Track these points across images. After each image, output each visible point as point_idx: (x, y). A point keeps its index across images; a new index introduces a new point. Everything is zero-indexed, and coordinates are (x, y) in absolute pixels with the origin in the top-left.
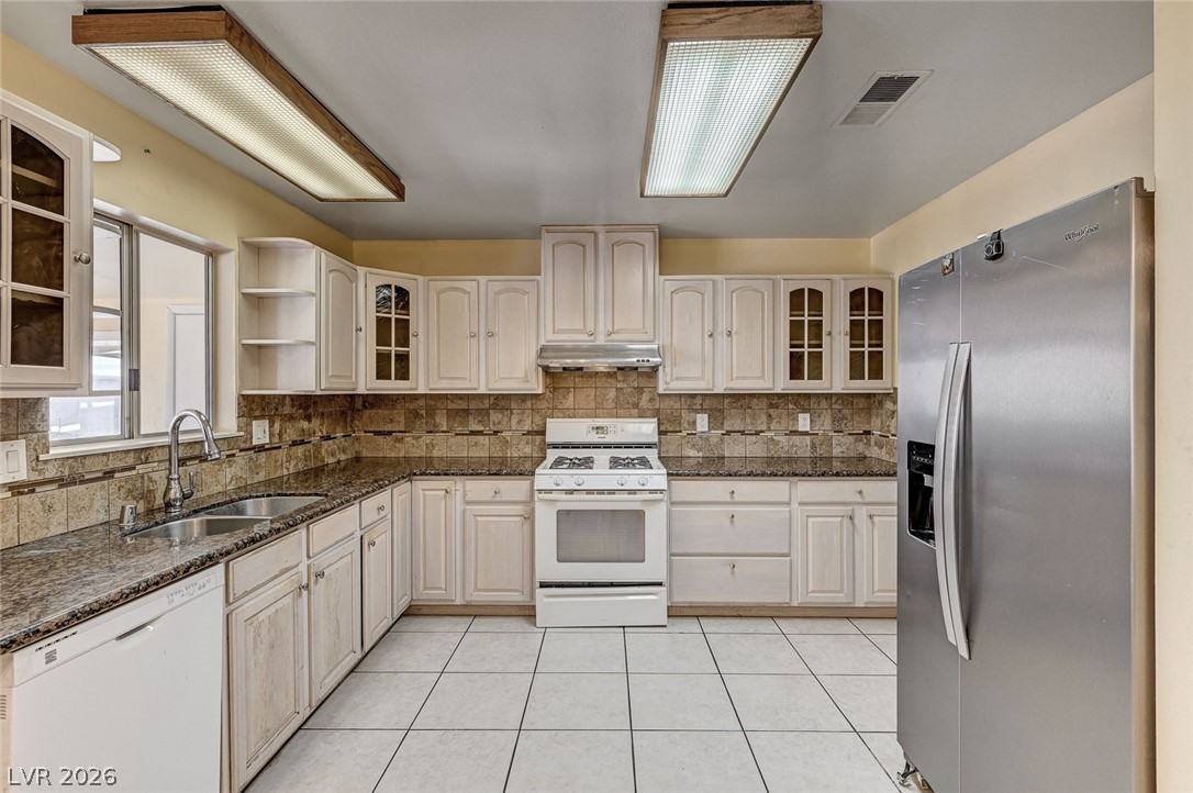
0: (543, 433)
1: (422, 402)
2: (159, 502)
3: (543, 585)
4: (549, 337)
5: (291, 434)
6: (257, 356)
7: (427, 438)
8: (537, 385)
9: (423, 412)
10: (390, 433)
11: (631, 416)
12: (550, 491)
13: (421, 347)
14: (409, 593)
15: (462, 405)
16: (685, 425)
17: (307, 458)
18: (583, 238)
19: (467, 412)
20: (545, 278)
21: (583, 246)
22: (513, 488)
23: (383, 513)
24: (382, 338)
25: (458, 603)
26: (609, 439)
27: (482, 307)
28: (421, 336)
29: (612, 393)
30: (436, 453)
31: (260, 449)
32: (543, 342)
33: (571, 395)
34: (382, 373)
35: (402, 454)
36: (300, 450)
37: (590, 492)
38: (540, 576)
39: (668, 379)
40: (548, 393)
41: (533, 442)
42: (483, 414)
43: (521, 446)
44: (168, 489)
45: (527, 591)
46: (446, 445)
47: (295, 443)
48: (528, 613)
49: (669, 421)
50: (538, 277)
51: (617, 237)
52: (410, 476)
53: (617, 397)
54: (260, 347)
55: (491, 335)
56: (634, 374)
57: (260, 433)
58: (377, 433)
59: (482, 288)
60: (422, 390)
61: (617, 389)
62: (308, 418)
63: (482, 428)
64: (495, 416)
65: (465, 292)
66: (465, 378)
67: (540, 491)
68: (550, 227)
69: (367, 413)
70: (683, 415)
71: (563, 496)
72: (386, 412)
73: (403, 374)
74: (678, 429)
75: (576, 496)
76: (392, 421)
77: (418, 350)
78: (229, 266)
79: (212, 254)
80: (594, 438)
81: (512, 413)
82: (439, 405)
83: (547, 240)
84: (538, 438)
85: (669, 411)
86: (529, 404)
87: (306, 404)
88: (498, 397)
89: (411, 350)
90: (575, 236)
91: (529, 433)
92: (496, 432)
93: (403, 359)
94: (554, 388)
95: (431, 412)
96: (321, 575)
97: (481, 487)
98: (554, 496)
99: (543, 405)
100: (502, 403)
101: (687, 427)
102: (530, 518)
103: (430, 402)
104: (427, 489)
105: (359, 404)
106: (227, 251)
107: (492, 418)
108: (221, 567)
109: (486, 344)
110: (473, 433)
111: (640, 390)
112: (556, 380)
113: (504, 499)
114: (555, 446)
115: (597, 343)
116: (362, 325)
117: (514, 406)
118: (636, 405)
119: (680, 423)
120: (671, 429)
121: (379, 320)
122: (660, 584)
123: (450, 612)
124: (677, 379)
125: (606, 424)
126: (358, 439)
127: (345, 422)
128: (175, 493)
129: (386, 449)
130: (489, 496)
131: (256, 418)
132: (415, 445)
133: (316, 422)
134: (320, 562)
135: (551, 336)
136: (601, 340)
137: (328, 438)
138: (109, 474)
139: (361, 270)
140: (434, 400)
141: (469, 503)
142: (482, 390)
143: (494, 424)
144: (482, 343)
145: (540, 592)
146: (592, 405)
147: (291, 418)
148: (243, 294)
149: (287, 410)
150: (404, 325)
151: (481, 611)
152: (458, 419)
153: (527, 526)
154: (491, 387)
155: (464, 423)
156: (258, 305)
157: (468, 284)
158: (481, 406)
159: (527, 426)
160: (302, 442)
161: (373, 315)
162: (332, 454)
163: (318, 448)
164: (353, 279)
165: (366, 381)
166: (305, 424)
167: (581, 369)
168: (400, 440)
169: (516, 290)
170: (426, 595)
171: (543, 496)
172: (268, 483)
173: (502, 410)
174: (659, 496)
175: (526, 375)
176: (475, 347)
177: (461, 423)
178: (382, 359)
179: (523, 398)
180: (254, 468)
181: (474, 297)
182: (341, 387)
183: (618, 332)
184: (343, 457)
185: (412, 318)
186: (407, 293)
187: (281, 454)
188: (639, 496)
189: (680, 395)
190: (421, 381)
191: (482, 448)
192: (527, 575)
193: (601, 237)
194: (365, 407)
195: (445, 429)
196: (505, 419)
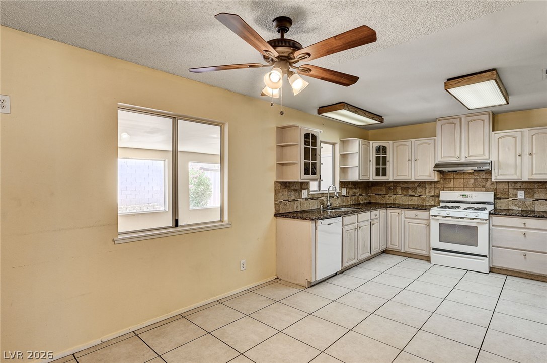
0: (438, 196)
1: (392, 184)
2: (326, 206)
3: (434, 249)
4: (439, 160)
5: (351, 193)
6: (344, 171)
7: (394, 197)
8: (435, 177)
9: (392, 187)
10: (381, 194)
11: (481, 191)
12: (437, 216)
13: (391, 165)
14: (386, 245)
15: (407, 185)
16: (511, 195)
17: (355, 200)
18: (454, 121)
19: (408, 188)
20: (438, 138)
21: (455, 124)
22: (423, 214)
23: (377, 217)
24: (378, 163)
25: (402, 251)
26: (468, 199)
27: (413, 151)
28: (391, 161)
29: (472, 181)
30: (397, 202)
31: (344, 196)
32: (437, 162)
33: (452, 182)
34: (378, 174)
35: (385, 202)
36: (354, 197)
37: (452, 217)
38: (432, 246)
39: (496, 175)
40: (441, 181)
41: (435, 200)
42: (415, 188)
43: (430, 201)
44: (327, 203)
45: (428, 251)
46: (400, 199)
47: (352, 196)
48: (428, 259)
49: (502, 193)
50: (435, 138)
51: (470, 118)
52: (386, 208)
53: (474, 183)
54: (344, 168)
55: (416, 160)
56: (483, 173)
57: (344, 192)
58: (376, 194)
59: (413, 144)
60: (391, 180)
61: (474, 179)
62: (356, 188)
63: (414, 194)
64: (419, 189)
65: (406, 145)
66: (406, 176)
67: (432, 216)
68: (440, 119)
69: (373, 188)
70: (510, 191)
71: (441, 218)
72: (379, 187)
73: (385, 175)
74: (507, 197)
75: (447, 218)
76: (381, 190)
77: (389, 166)
78: (337, 147)
79: (333, 144)
80: (461, 199)
81: (426, 189)
82: (398, 185)
83: (439, 123)
84: (437, 198)
85: (502, 189)
86: (433, 185)
87: (355, 184)
88: (420, 182)
89: (387, 166)
90: (451, 120)
91: (433, 196)
92: (419, 196)
93: (385, 170)
94: (445, 179)
95: (395, 188)
96: (360, 227)
97: (411, 213)
98: (438, 218)
99: (439, 185)
100: (422, 185)
101: (512, 196)
102: (429, 225)
103: (395, 184)
104: (392, 212)
105: (370, 185)
106: (337, 143)
107: (418, 190)
108: (341, 217)
109: (415, 163)
110: (411, 195)
111: (486, 180)
112: (445, 176)
113: (419, 218)
114: (444, 201)
115: (461, 161)
116: (371, 160)
117: (427, 186)
118: (484, 186)
119: (508, 195)
120: (503, 197)
121: (377, 157)
122: (486, 257)
123: (399, 254)
124: (501, 175)
125: (468, 194)
126: (370, 196)
127: (366, 190)
128: (329, 204)
129: (379, 199)
130: (413, 216)
131: (343, 188)
132: (389, 199)
133: (358, 190)
134: (360, 224)
135: (440, 160)
136: (463, 160)
137: (361, 195)
138: (317, 198)
139: (371, 142)
140: (396, 183)
141: (406, 218)
142: (413, 180)
143: (419, 192)
144: (413, 163)
145: (432, 251)
146: (462, 186)
147: (351, 188)
148: (341, 154)
149: (350, 186)
150: (385, 159)
151: (411, 256)
152: (405, 190)
153: (428, 228)
154: (416, 178)
155: (407, 192)
156: (344, 157)
157: (408, 142)
158: (414, 186)
159: (433, 194)
160: (354, 195)
161: (375, 156)
162: (362, 199)
163: (358, 197)
164: (368, 146)
165: (373, 177)
166: (355, 190)
167: (456, 171)
168: (384, 197)
169: (426, 143)
170: (391, 247)
171: (434, 217)
172: (345, 205)
173: (422, 187)
174: (484, 221)
175: (430, 174)
176: (410, 165)
177: (406, 192)
178: (378, 170)
179: (431, 183)
180: (343, 201)
181: (410, 147)
182: (365, 179)
183: (470, 157)
184: (365, 201)
185: (387, 156)
186: (386, 148)
187: (349, 198)
188: (474, 221)
189: (508, 182)
190: (390, 177)
191: (414, 201)
192: (428, 245)
193: (463, 119)
194: (372, 186)
195: (400, 193)
196: (423, 191)
